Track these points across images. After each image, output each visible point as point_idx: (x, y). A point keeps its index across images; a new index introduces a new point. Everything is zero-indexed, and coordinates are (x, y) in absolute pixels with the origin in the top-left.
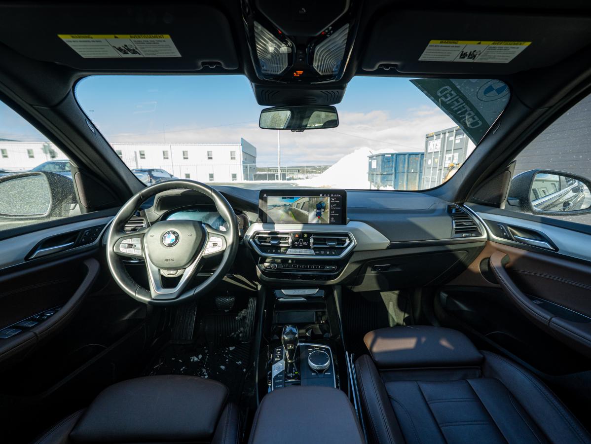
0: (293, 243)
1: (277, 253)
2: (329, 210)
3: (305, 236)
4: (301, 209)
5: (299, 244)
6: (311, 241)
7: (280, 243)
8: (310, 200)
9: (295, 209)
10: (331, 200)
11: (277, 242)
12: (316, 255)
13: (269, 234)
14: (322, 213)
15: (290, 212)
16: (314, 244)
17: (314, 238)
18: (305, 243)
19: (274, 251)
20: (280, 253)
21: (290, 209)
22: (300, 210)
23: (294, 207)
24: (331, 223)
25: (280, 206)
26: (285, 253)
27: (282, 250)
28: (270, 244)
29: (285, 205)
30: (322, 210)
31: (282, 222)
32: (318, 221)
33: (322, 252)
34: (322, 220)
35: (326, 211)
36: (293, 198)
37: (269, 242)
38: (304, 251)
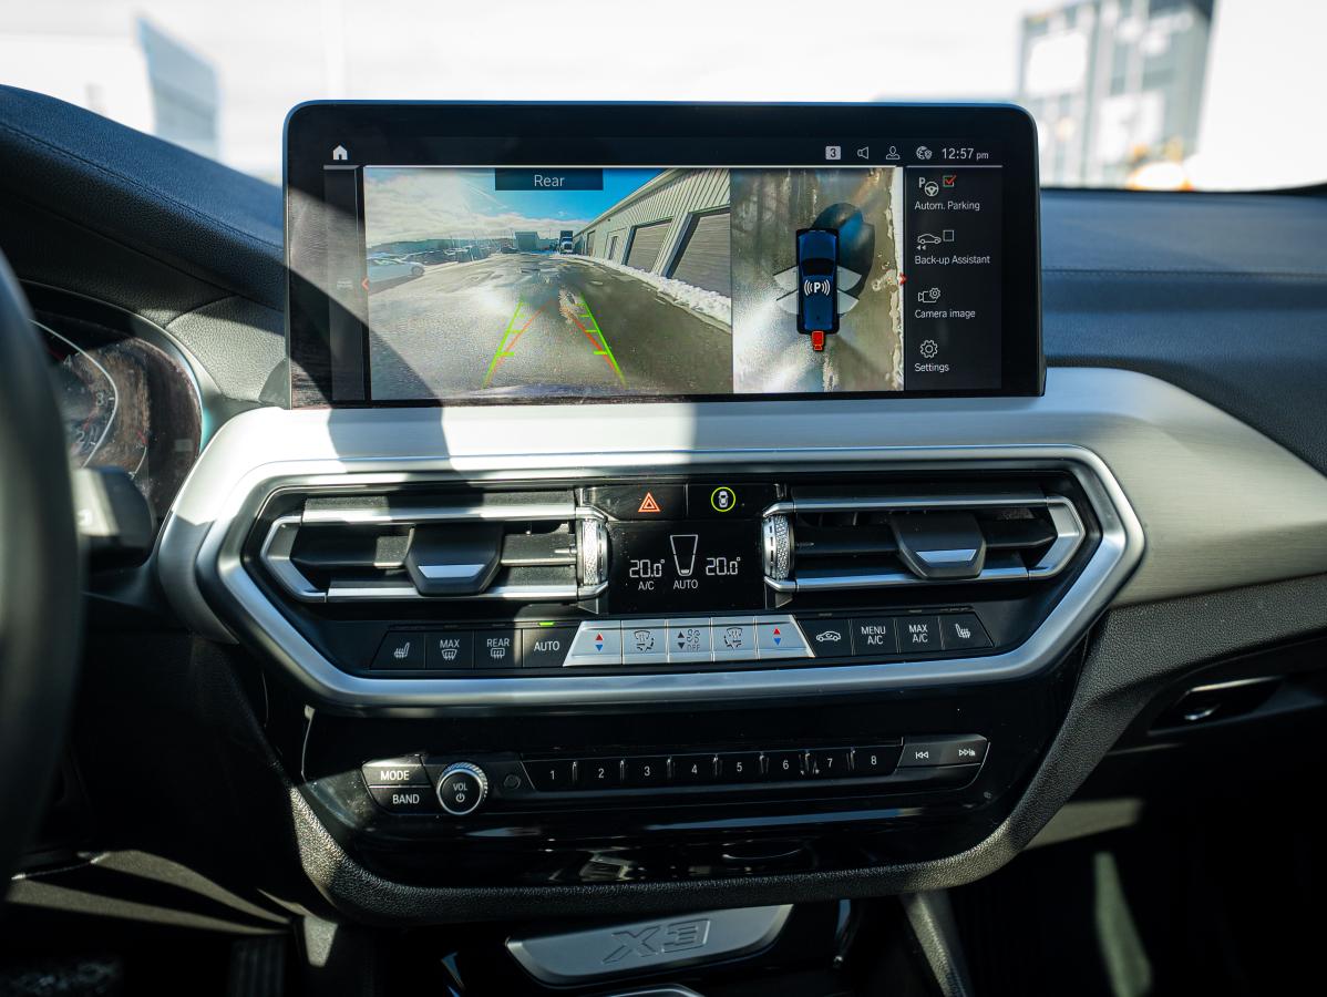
0: (614, 567)
1: (475, 666)
2: (895, 277)
3: (723, 499)
4: (670, 273)
5: (670, 573)
6: (775, 540)
7: (502, 576)
8: (738, 195)
9: (614, 279)
10: (912, 194)
11: (470, 570)
12: (826, 657)
13: (398, 497)
14: (846, 305)
15: (570, 305)
16: (800, 564)
17: (791, 518)
18: (724, 567)
19: (449, 649)
20: (507, 669)
21: (575, 280)
22: (655, 280)
23: (604, 259)
24: (918, 388)
25: (476, 252)
26: (548, 665)
27: (527, 634)
28: (407, 592)
29: (527, 245)
30: (848, 279)
31: (500, 392)
32: (816, 372)
33: (874, 633)
34: (849, 358)
35: (877, 285)
36: (594, 182)
37: (403, 576)
38: (713, 637)
